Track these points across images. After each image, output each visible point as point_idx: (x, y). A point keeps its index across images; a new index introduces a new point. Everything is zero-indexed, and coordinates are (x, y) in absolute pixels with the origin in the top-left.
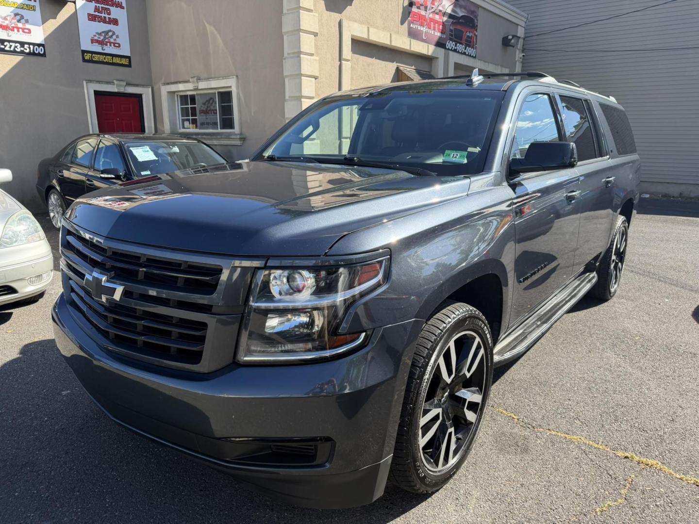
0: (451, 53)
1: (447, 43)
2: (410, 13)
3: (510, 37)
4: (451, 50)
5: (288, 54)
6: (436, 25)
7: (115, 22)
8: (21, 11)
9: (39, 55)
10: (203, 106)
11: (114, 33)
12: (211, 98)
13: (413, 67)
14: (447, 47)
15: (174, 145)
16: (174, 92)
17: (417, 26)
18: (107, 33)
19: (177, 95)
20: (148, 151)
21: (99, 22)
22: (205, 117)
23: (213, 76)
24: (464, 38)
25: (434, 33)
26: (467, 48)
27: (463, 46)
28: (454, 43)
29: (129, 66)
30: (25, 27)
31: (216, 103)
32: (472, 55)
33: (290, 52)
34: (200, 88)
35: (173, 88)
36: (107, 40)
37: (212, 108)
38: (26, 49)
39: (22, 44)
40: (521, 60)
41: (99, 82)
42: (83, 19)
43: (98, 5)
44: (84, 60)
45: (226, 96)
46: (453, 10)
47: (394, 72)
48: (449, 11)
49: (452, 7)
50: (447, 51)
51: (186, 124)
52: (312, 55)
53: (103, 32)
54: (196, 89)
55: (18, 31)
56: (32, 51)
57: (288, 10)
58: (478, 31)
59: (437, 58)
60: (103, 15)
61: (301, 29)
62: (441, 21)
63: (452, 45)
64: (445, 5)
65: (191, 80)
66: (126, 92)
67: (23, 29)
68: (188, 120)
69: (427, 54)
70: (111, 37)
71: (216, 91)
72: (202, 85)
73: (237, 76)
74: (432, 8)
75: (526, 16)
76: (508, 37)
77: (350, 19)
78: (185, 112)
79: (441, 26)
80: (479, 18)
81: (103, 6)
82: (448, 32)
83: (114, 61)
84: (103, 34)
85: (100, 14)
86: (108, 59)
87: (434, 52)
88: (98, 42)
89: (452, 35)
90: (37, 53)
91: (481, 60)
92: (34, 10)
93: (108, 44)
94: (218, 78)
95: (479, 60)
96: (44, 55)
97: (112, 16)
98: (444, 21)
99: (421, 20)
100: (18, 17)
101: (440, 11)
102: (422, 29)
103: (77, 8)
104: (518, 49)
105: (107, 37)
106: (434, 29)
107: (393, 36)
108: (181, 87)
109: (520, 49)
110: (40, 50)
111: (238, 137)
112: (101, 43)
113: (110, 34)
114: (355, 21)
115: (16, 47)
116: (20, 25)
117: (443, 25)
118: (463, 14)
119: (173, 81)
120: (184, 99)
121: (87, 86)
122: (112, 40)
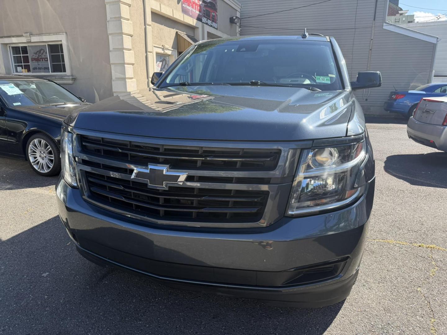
0: (205, 25)
1: (203, 19)
3: (235, 18)
4: (205, 23)
5: (111, 18)
6: (196, 6)
10: (35, 55)
12: (41, 50)
13: (185, 33)
14: (203, 21)
15: (32, 82)
16: (6, 44)
17: (186, 6)
19: (9, 46)
20: (13, 87)
22: (37, 63)
23: (44, 32)
24: (211, 16)
25: (196, 11)
26: (213, 23)
27: (211, 21)
28: (206, 19)
31: (46, 53)
32: (215, 27)
34: (32, 41)
35: (6, 41)
37: (43, 57)
40: (239, 32)
45: (56, 49)
47: (175, 35)
50: (203, 24)
51: (19, 69)
52: (128, 20)
54: (29, 42)
58: (218, 12)
59: (198, 28)
65: (24, 35)
68: (21, 66)
69: (192, 24)
71: (47, 44)
72: (34, 39)
73: (66, 33)
75: (241, 5)
76: (233, 17)
78: (17, 60)
79: (199, 7)
80: (218, 4)
82: (203, 12)
87: (196, 24)
89: (205, 14)
94: (49, 34)
95: (219, 31)
98: (200, 4)
99: (188, 2)
102: (189, 8)
104: (237, 26)
106: (195, 9)
107: (174, 11)
108: (14, 40)
109: (239, 26)
111: (71, 78)
117: (200, 7)
119: (6, 35)
120: (16, 50)
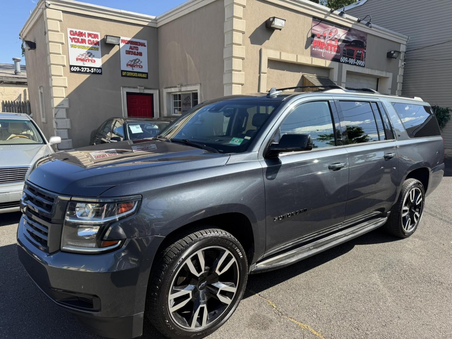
0: (344, 64)
1: (341, 59)
2: (312, 41)
3: (392, 52)
4: (344, 63)
5: (226, 71)
6: (333, 47)
7: (140, 54)
8: (91, 51)
9: (99, 73)
10: (185, 101)
11: (139, 60)
12: (188, 97)
13: (315, 75)
14: (341, 61)
15: (155, 124)
16: (170, 93)
17: (317, 49)
18: (135, 60)
19: (172, 94)
20: (139, 128)
21: (131, 54)
22: (185, 107)
23: (189, 84)
24: (355, 54)
25: (331, 53)
26: (358, 61)
27: (354, 60)
28: (347, 58)
29: (147, 78)
30: (92, 59)
31: (191, 99)
32: (361, 65)
33: (227, 70)
34: (182, 90)
35: (169, 90)
36: (135, 64)
37: (189, 102)
38: (92, 71)
39: (90, 68)
40: (403, 67)
41: (129, 87)
42: (123, 54)
43: (131, 45)
44: (122, 76)
45: (195, 95)
46: (346, 37)
47: (300, 78)
48: (343, 38)
49: (345, 35)
50: (341, 64)
51: (176, 111)
52: (240, 71)
53: (133, 60)
54: (180, 91)
55: (89, 61)
56: (95, 72)
57: (227, 45)
58: (366, 49)
59: (333, 68)
60: (134, 51)
61: (233, 56)
62: (337, 45)
63: (345, 59)
64: (339, 35)
65: (178, 86)
66: (144, 93)
67: (91, 60)
68: (177, 109)
69: (324, 66)
70: (138, 62)
71: (191, 92)
72: (183, 89)
73: (200, 84)
74: (330, 37)
75: (407, 37)
76: (391, 52)
77: (267, 48)
78: (175, 104)
79: (336, 48)
80: (367, 41)
81: (134, 46)
82: (342, 52)
83: (138, 75)
84: (133, 61)
85: (132, 50)
86: (135, 74)
87: (330, 65)
88: (130, 65)
89: (345, 53)
90: (97, 73)
91: (369, 68)
92: (98, 50)
93: (136, 66)
94: (191, 85)
95: (367, 68)
96: (101, 74)
97: (139, 51)
98: (339, 45)
99: (321, 45)
100: (89, 54)
101: (336, 39)
102: (321, 50)
103: (120, 48)
104: (400, 59)
105: (135, 62)
106: (331, 50)
107: (299, 56)
108: (173, 90)
109: (402, 59)
110: (99, 71)
112: (132, 66)
113: (137, 61)
114: (271, 49)
115: (87, 70)
116: (90, 58)
117: (338, 48)
118: (354, 39)
119: (169, 86)
120: (175, 96)
121: (123, 90)
122: (138, 64)
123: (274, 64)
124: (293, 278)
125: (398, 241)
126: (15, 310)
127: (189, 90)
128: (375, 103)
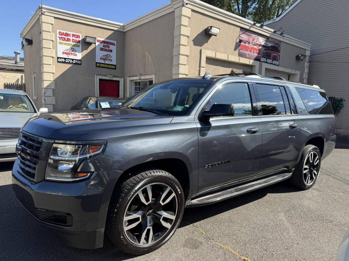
0: (263, 63)
1: (261, 59)
2: (240, 45)
3: (300, 56)
4: (264, 62)
5: (175, 65)
6: (255, 50)
7: (111, 51)
8: (74, 47)
9: (79, 64)
10: (143, 86)
11: (110, 56)
12: (146, 83)
13: (241, 70)
15: (120, 102)
16: (132, 80)
17: (243, 51)
18: (107, 55)
19: (134, 82)
20: (107, 104)
21: (104, 51)
23: (146, 74)
24: (272, 56)
25: (254, 54)
26: (274, 61)
27: (271, 60)
28: (265, 59)
29: (115, 69)
30: (74, 53)
31: (147, 85)
32: (276, 64)
33: (176, 63)
34: (141, 78)
35: (132, 78)
36: (107, 58)
38: (74, 62)
39: (73, 60)
40: (308, 67)
41: (101, 75)
42: (98, 50)
43: (104, 44)
44: (97, 66)
45: (151, 82)
46: (265, 43)
47: (230, 72)
48: (263, 44)
49: (264, 42)
50: (261, 62)
52: (185, 65)
53: (105, 55)
54: (140, 79)
55: (72, 55)
56: (76, 63)
57: (176, 46)
58: (280, 53)
59: (255, 66)
60: (106, 48)
61: (180, 54)
62: (258, 48)
63: (264, 60)
64: (260, 41)
65: (138, 75)
66: (113, 80)
67: (74, 54)
68: (137, 92)
69: (249, 64)
70: (109, 57)
71: (148, 80)
72: (142, 77)
73: (155, 74)
74: (253, 43)
75: (311, 45)
76: (299, 55)
77: (206, 49)
78: (136, 89)
79: (258, 51)
80: (281, 47)
81: (107, 45)
82: (262, 54)
83: (109, 67)
84: (105, 56)
85: (105, 48)
86: (107, 66)
87: (253, 63)
88: (103, 59)
89: (264, 55)
90: (78, 63)
91: (282, 67)
92: (79, 47)
93: (107, 60)
94: (148, 75)
95: (281, 67)
96: (81, 64)
97: (110, 49)
98: (260, 48)
99: (246, 48)
100: (73, 50)
101: (257, 44)
102: (246, 52)
103: (96, 46)
104: (306, 61)
105: (107, 57)
106: (254, 53)
107: (229, 56)
108: (135, 78)
109: (307, 61)
110: (79, 62)
111: (154, 100)
112: (104, 59)
113: (108, 56)
114: (209, 49)
115: (70, 61)
116: (73, 53)
117: (259, 51)
118: (271, 45)
119: (132, 76)
120: (136, 83)
121: (96, 77)
122: (109, 58)
123: (211, 61)
124: (219, 214)
125: (301, 192)
126: (7, 230)
127: (146, 78)
128: (283, 87)
